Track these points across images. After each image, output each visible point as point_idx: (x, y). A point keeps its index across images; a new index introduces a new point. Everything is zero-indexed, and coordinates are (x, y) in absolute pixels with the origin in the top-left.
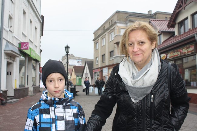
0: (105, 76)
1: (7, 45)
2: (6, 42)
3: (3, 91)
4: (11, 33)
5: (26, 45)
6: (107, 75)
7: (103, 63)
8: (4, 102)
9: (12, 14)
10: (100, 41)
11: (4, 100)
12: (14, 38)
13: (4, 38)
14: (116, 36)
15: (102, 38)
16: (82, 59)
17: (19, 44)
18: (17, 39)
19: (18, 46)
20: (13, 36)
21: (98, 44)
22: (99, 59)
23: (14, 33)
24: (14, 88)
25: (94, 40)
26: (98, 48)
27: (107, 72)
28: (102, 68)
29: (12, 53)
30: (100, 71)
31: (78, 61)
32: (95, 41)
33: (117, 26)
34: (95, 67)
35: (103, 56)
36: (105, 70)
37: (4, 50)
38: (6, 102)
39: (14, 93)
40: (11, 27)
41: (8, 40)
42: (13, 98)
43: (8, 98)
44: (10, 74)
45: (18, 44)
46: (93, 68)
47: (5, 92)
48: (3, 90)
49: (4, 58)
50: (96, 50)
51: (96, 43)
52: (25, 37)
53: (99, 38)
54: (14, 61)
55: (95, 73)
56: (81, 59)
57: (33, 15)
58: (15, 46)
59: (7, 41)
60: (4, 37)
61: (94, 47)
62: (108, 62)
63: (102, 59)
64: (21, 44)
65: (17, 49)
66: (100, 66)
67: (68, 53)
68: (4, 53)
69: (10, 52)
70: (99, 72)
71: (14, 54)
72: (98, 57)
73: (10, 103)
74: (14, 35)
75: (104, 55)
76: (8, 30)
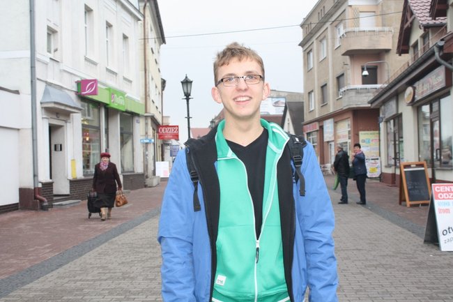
0: (328, 142)
1: (46, 92)
2: (44, 85)
3: (43, 184)
4: (55, 63)
5: (91, 86)
6: (333, 139)
7: (324, 108)
8: (45, 204)
9: (54, 24)
10: (315, 46)
11: (46, 200)
12: (65, 74)
13: (38, 79)
14: (345, 36)
15: (320, 39)
16: (286, 94)
17: (78, 83)
18: (71, 74)
19: (75, 89)
20: (60, 70)
21: (311, 54)
22: (316, 96)
23: (62, 63)
24: (70, 177)
25: (302, 45)
26: (311, 66)
27: (333, 131)
28: (321, 120)
29: (57, 106)
30: (318, 128)
31: (276, 103)
32: (306, 47)
33: (350, 6)
34: (307, 118)
35: (323, 87)
36: (327, 125)
37: (41, 103)
38: (52, 206)
39: (70, 189)
40: (56, 50)
41: (50, 80)
42: (65, 197)
43: (55, 198)
44: (61, 150)
45: (75, 85)
46: (303, 120)
47: (48, 186)
48: (44, 181)
49: (43, 118)
50: (308, 71)
51: (308, 53)
52: (93, 65)
53: (314, 39)
54: (66, 122)
55: (309, 134)
56: (283, 94)
57: (114, 7)
58: (69, 90)
59: (46, 82)
60: (39, 77)
61: (305, 64)
62: (334, 104)
63: (320, 97)
64: (82, 84)
65: (73, 96)
66: (317, 116)
67: (190, 95)
68: (42, 108)
69: (52, 105)
70: (317, 131)
71: (63, 108)
72: (312, 91)
73: (59, 207)
74: (63, 67)
75: (326, 85)
76: (48, 60)
